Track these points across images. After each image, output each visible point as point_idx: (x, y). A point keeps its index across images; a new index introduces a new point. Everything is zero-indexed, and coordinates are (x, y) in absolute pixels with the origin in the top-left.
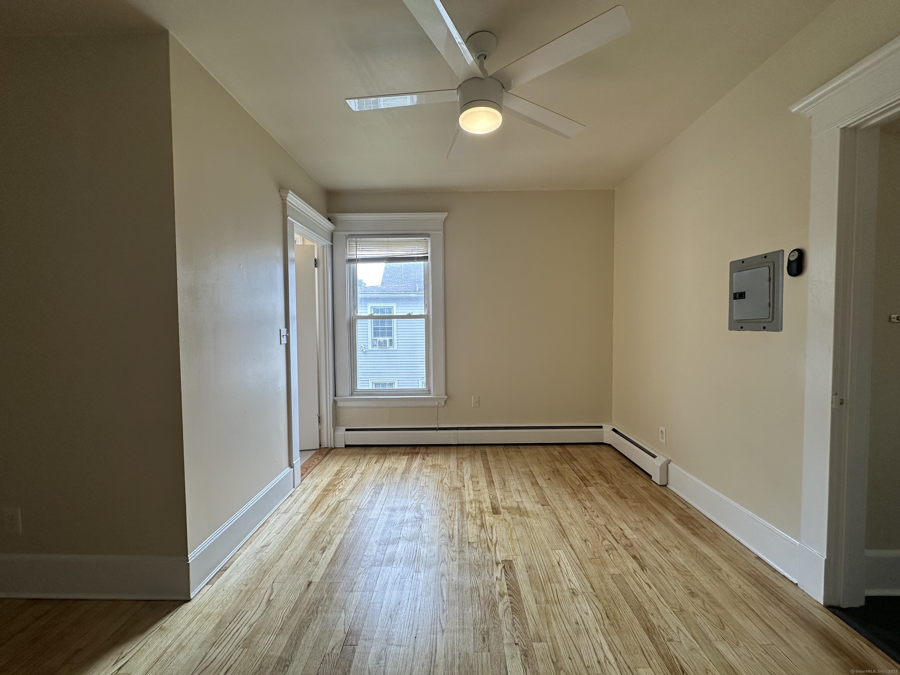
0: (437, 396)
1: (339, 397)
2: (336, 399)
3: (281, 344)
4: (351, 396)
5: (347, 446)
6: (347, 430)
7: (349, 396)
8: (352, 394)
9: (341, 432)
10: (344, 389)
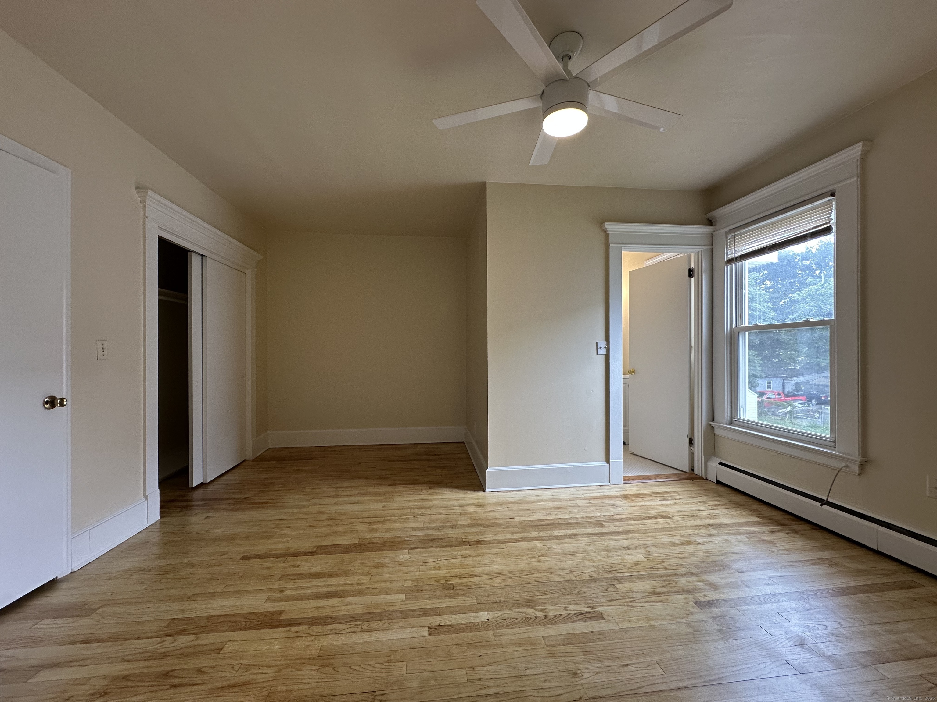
0: (842, 453)
1: (716, 422)
2: (714, 425)
3: (597, 354)
4: (730, 425)
5: (718, 482)
6: (721, 464)
7: (727, 424)
8: (731, 423)
9: (713, 464)
10: (723, 414)
